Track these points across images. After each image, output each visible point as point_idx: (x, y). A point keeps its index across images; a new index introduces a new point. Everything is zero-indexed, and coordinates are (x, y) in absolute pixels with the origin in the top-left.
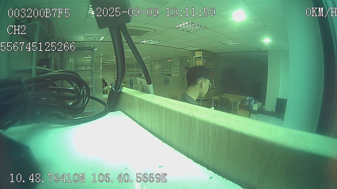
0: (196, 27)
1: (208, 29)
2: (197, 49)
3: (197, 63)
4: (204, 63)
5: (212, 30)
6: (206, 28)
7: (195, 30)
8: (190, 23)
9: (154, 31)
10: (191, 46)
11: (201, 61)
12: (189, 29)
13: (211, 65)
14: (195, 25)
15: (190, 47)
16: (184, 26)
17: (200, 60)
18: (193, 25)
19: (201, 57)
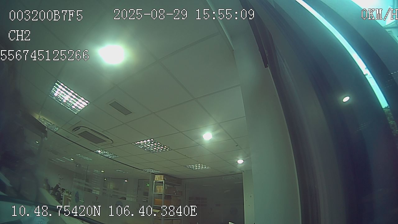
0: (159, 147)
1: (172, 151)
2: (158, 172)
3: (158, 189)
4: (166, 189)
5: (176, 151)
6: (170, 149)
7: (158, 150)
8: (153, 141)
9: (112, 142)
10: (151, 168)
11: (162, 187)
12: (151, 148)
13: (174, 192)
14: (157, 144)
15: (151, 170)
16: (145, 144)
17: (161, 185)
18: (155, 144)
19: (163, 182)
